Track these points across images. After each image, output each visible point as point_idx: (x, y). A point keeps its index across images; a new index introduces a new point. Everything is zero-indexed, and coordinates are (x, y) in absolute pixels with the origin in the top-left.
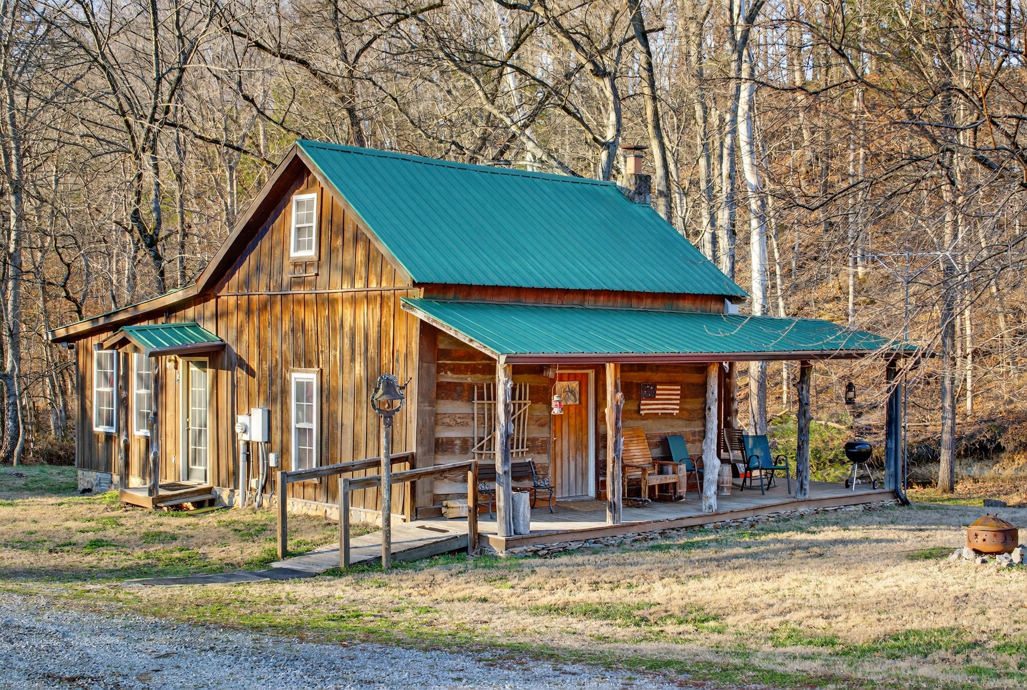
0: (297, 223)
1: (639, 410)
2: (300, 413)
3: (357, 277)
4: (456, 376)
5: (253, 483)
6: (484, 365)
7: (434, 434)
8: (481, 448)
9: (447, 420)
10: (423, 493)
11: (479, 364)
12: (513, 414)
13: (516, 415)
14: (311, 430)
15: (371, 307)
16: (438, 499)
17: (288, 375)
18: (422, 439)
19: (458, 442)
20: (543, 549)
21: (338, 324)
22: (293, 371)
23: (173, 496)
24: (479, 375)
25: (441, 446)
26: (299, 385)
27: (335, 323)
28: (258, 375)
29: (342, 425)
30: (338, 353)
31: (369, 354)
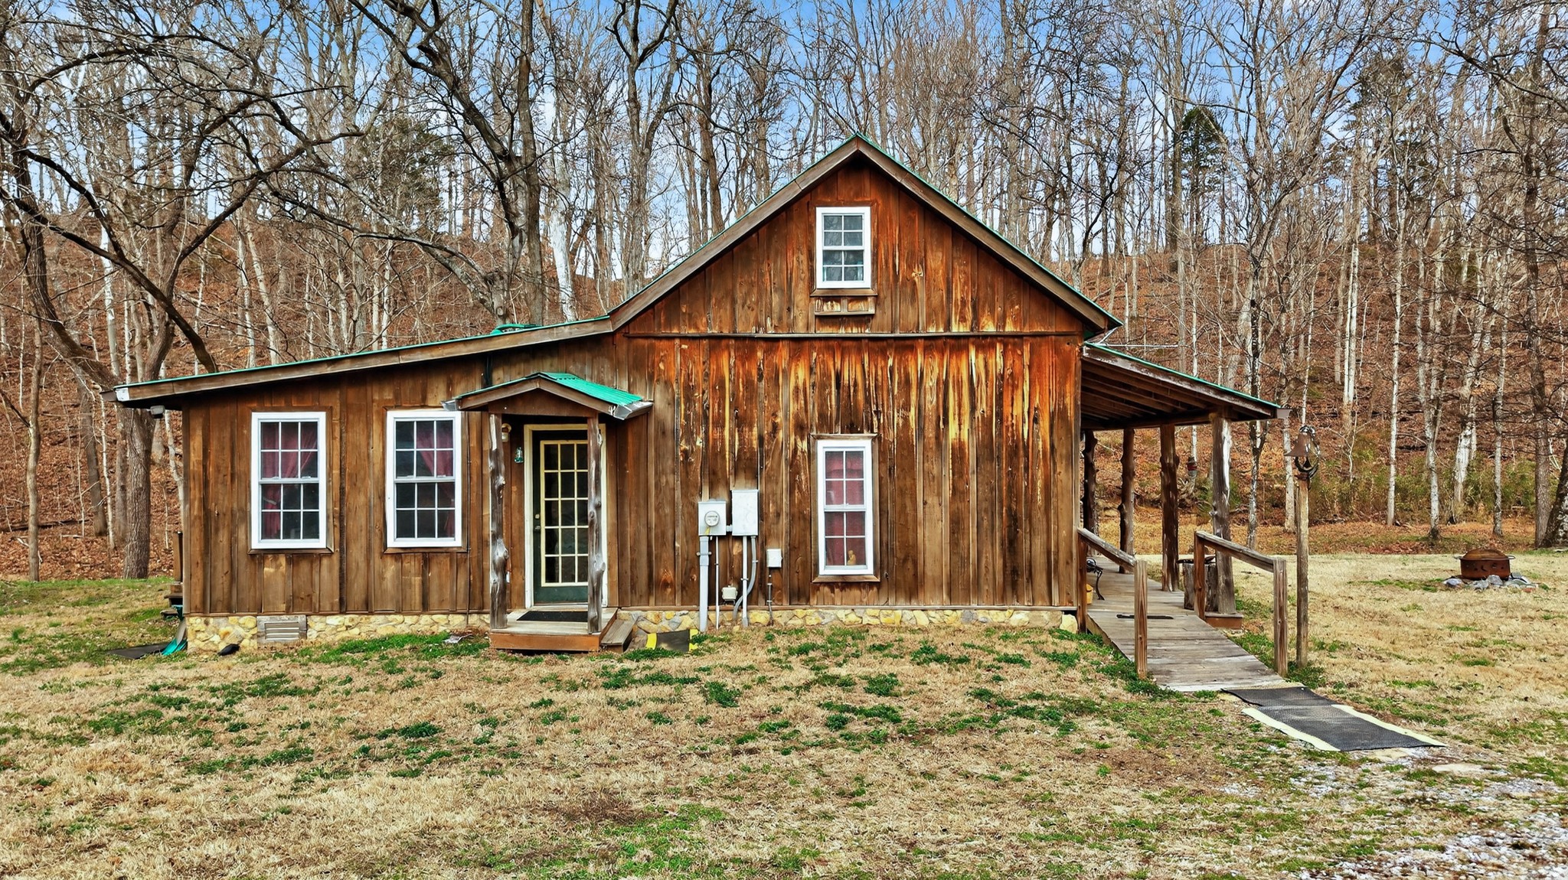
0: (828, 243)
2: (835, 493)
3: (956, 318)
5: (727, 593)
14: (859, 515)
15: (983, 356)
17: (802, 445)
21: (914, 376)
22: (819, 438)
26: (831, 456)
27: (907, 375)
28: (732, 445)
29: (925, 503)
30: (912, 414)
31: (978, 414)
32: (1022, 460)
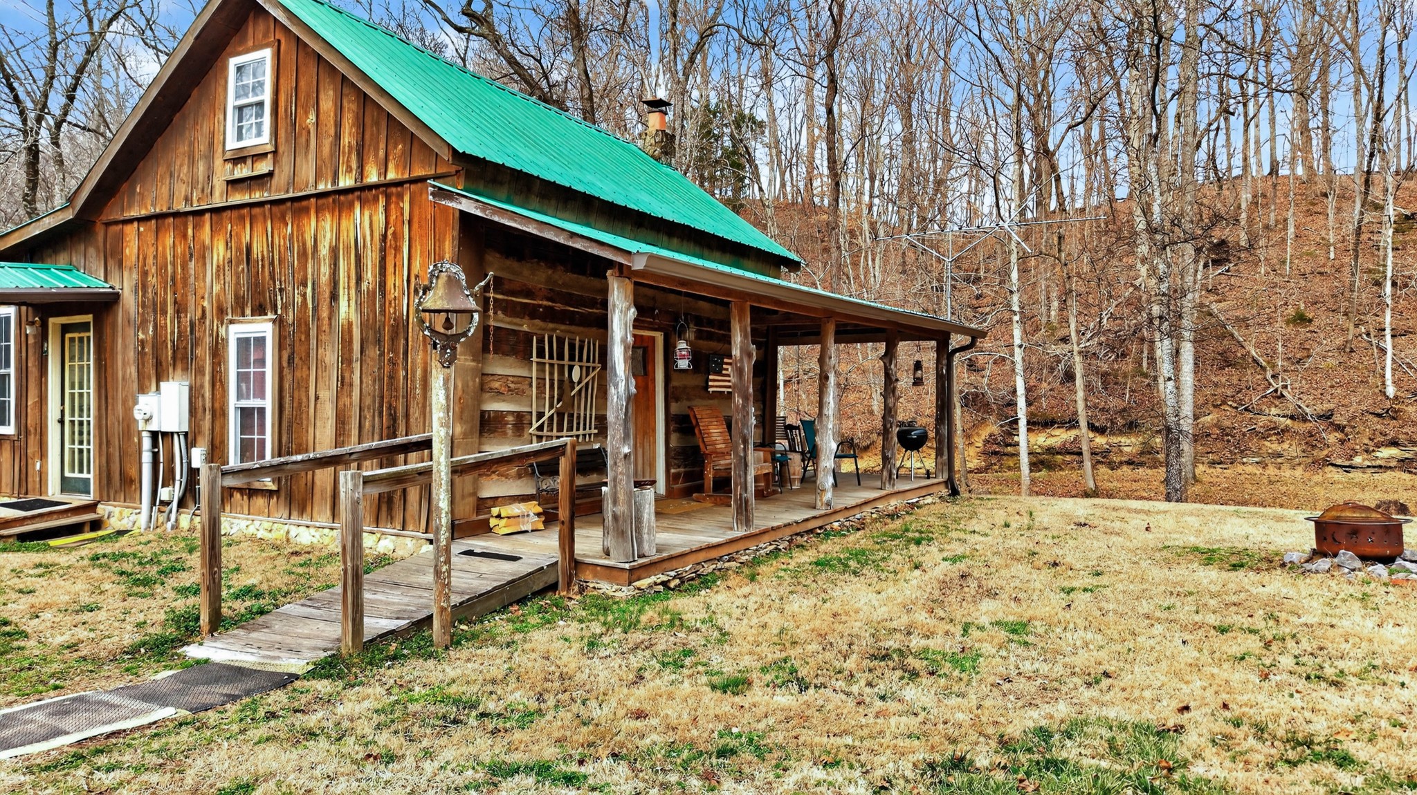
0: (237, 97)
1: (707, 387)
2: (244, 386)
3: (343, 168)
4: (508, 319)
5: (164, 494)
6: (546, 307)
7: (479, 405)
8: (540, 428)
9: (496, 385)
10: (463, 497)
11: (540, 306)
12: (579, 382)
13: (583, 384)
14: (262, 411)
15: (367, 213)
16: (483, 505)
17: (222, 331)
18: (462, 412)
19: (510, 418)
20: (674, 578)
21: (310, 244)
22: (232, 322)
23: (25, 518)
24: (537, 322)
25: (488, 425)
26: (243, 343)
27: (304, 244)
28: (173, 333)
29: (317, 398)
30: (309, 290)
31: (364, 286)
32: (402, 342)
